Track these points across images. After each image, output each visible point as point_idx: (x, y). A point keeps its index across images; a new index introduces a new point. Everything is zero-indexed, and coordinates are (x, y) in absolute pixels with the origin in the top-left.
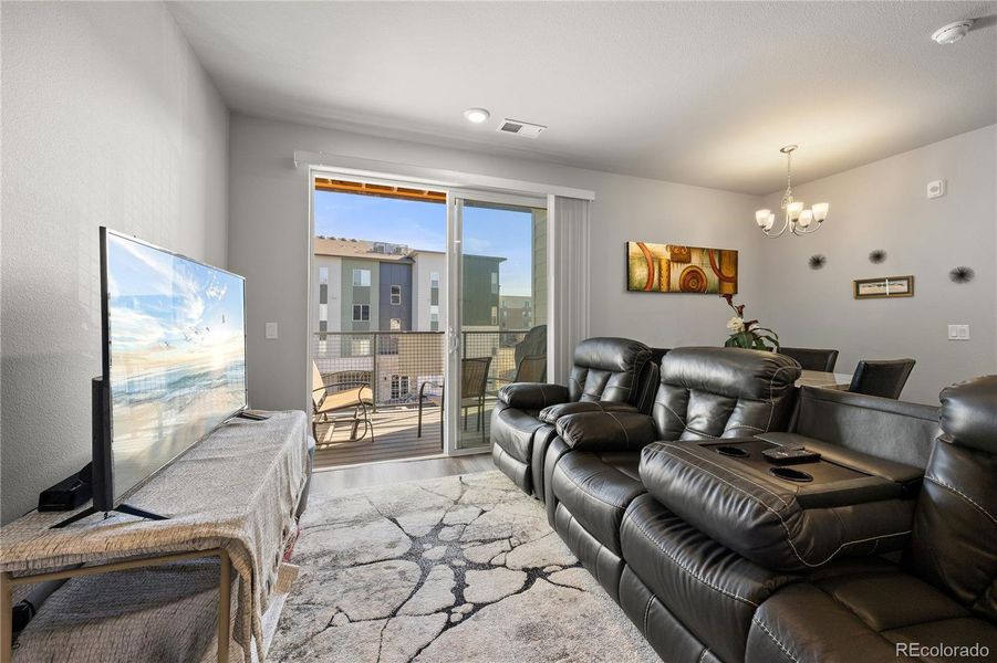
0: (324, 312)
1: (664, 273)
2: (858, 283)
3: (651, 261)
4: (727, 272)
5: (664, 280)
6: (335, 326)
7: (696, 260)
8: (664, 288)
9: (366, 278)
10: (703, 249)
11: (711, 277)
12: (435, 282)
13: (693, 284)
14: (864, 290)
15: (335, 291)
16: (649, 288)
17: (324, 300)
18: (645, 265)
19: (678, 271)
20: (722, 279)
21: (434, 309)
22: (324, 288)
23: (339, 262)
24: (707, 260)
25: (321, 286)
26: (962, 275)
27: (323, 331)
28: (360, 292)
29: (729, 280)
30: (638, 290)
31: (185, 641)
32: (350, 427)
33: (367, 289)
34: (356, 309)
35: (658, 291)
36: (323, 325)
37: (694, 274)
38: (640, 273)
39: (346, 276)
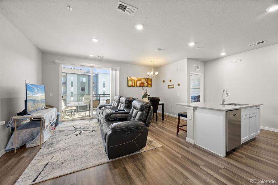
0: (72, 89)
1: (136, 83)
2: (168, 85)
3: (133, 81)
4: (149, 83)
5: (136, 85)
6: (75, 93)
7: (142, 80)
8: (136, 86)
9: (84, 80)
10: (144, 78)
11: (146, 84)
12: (104, 81)
13: (142, 85)
14: (169, 87)
15: (75, 83)
16: (132, 86)
17: (72, 86)
18: (131, 82)
19: (138, 83)
20: (148, 84)
21: (104, 89)
22: (72, 83)
23: (76, 76)
24: (145, 80)
25: (71, 82)
26: (179, 85)
27: (72, 94)
28: (82, 84)
29: (150, 84)
30: (130, 86)
31: (36, 133)
32: (70, 116)
33: (84, 83)
34: (82, 88)
35: (134, 86)
36: (72, 93)
37: (142, 83)
38: (130, 83)
39: (78, 79)
